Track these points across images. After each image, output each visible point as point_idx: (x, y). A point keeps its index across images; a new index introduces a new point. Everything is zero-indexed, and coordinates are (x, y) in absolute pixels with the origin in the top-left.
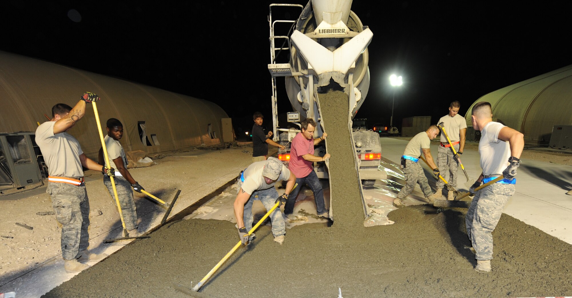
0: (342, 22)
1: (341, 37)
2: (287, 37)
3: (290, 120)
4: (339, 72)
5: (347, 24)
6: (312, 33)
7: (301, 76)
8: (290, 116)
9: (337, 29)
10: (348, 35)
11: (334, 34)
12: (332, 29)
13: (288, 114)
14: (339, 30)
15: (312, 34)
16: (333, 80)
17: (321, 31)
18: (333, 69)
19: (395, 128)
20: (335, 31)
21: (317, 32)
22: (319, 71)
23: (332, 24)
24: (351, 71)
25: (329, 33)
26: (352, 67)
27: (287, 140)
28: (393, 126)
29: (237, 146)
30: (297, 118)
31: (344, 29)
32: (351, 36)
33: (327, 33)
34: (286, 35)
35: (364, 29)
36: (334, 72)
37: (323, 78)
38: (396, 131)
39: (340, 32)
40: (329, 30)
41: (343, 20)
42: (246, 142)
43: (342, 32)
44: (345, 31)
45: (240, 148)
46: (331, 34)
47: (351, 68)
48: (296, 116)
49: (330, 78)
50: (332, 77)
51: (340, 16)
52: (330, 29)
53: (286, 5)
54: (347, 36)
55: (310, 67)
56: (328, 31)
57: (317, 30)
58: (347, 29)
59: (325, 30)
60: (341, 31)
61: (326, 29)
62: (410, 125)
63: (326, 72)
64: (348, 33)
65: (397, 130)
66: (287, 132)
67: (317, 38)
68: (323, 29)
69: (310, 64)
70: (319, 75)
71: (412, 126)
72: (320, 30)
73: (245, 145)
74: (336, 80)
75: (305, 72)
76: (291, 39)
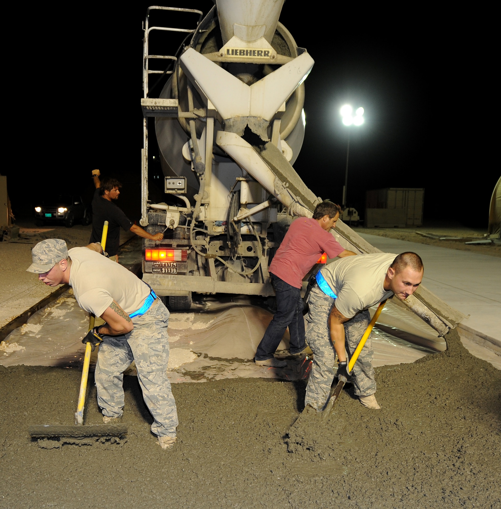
0: (265, 40)
1: (262, 63)
2: (175, 58)
3: (168, 189)
4: (260, 117)
5: (273, 44)
6: (217, 53)
7: (193, 119)
8: (169, 183)
9: (257, 50)
10: (274, 60)
11: (252, 57)
12: (249, 49)
13: (167, 179)
14: (260, 52)
15: (215, 55)
16: (251, 130)
17: (230, 52)
18: (250, 112)
19: (351, 209)
20: (252, 53)
21: (224, 53)
22: (225, 114)
23: (249, 42)
24: (278, 116)
25: (244, 55)
26: (280, 110)
27: (164, 224)
28: (348, 206)
29: (19, 235)
30: (183, 187)
31: (268, 52)
32: (278, 62)
33: (240, 54)
34: (173, 55)
35: (300, 53)
36: (251, 117)
37: (233, 126)
38: (354, 215)
39: (261, 56)
40: (244, 51)
41: (266, 37)
42: (35, 228)
43: (265, 56)
44: (269, 54)
45: (24, 241)
46: (247, 57)
47: (278, 112)
48: (179, 183)
49: (245, 126)
50: (247, 125)
51: (263, 31)
52: (245, 49)
53: (176, 9)
54: (272, 61)
55: (210, 106)
56: (242, 52)
57: (223, 50)
58: (272, 51)
59: (236, 51)
60: (263, 54)
61: (239, 49)
62: (381, 204)
63: (238, 117)
64: (273, 57)
65: (357, 213)
66: (164, 211)
67: (224, 61)
68: (235, 49)
69: (210, 100)
70: (227, 120)
71: (386, 207)
72: (228, 51)
73: (35, 235)
74: (254, 130)
75: (201, 113)
76: (181, 61)
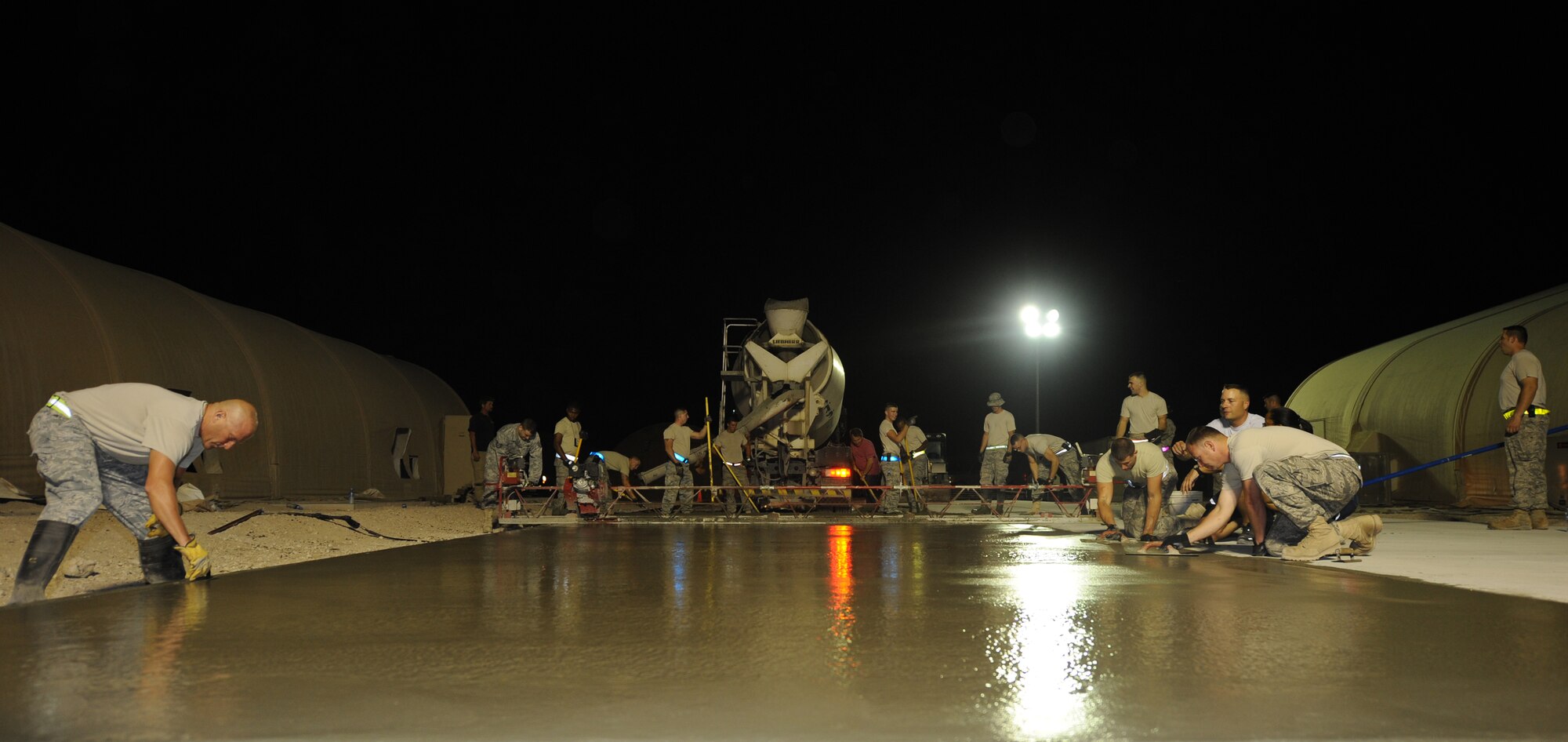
0: (799, 332)
1: (795, 348)
2: (741, 347)
5: (805, 335)
7: (754, 382)
11: (789, 344)
12: (786, 340)
14: (793, 341)
15: (766, 344)
17: (776, 342)
18: (787, 376)
20: (789, 341)
21: (770, 343)
22: (772, 377)
23: (786, 335)
25: (784, 343)
32: (807, 345)
37: (777, 383)
39: (794, 343)
41: (796, 333)
44: (800, 343)
46: (786, 344)
50: (785, 382)
51: (796, 327)
54: (801, 346)
55: (763, 373)
56: (782, 342)
58: (801, 340)
60: (796, 342)
61: (780, 340)
63: (780, 378)
67: (770, 348)
68: (777, 340)
70: (773, 380)
75: (759, 378)
76: (746, 350)
